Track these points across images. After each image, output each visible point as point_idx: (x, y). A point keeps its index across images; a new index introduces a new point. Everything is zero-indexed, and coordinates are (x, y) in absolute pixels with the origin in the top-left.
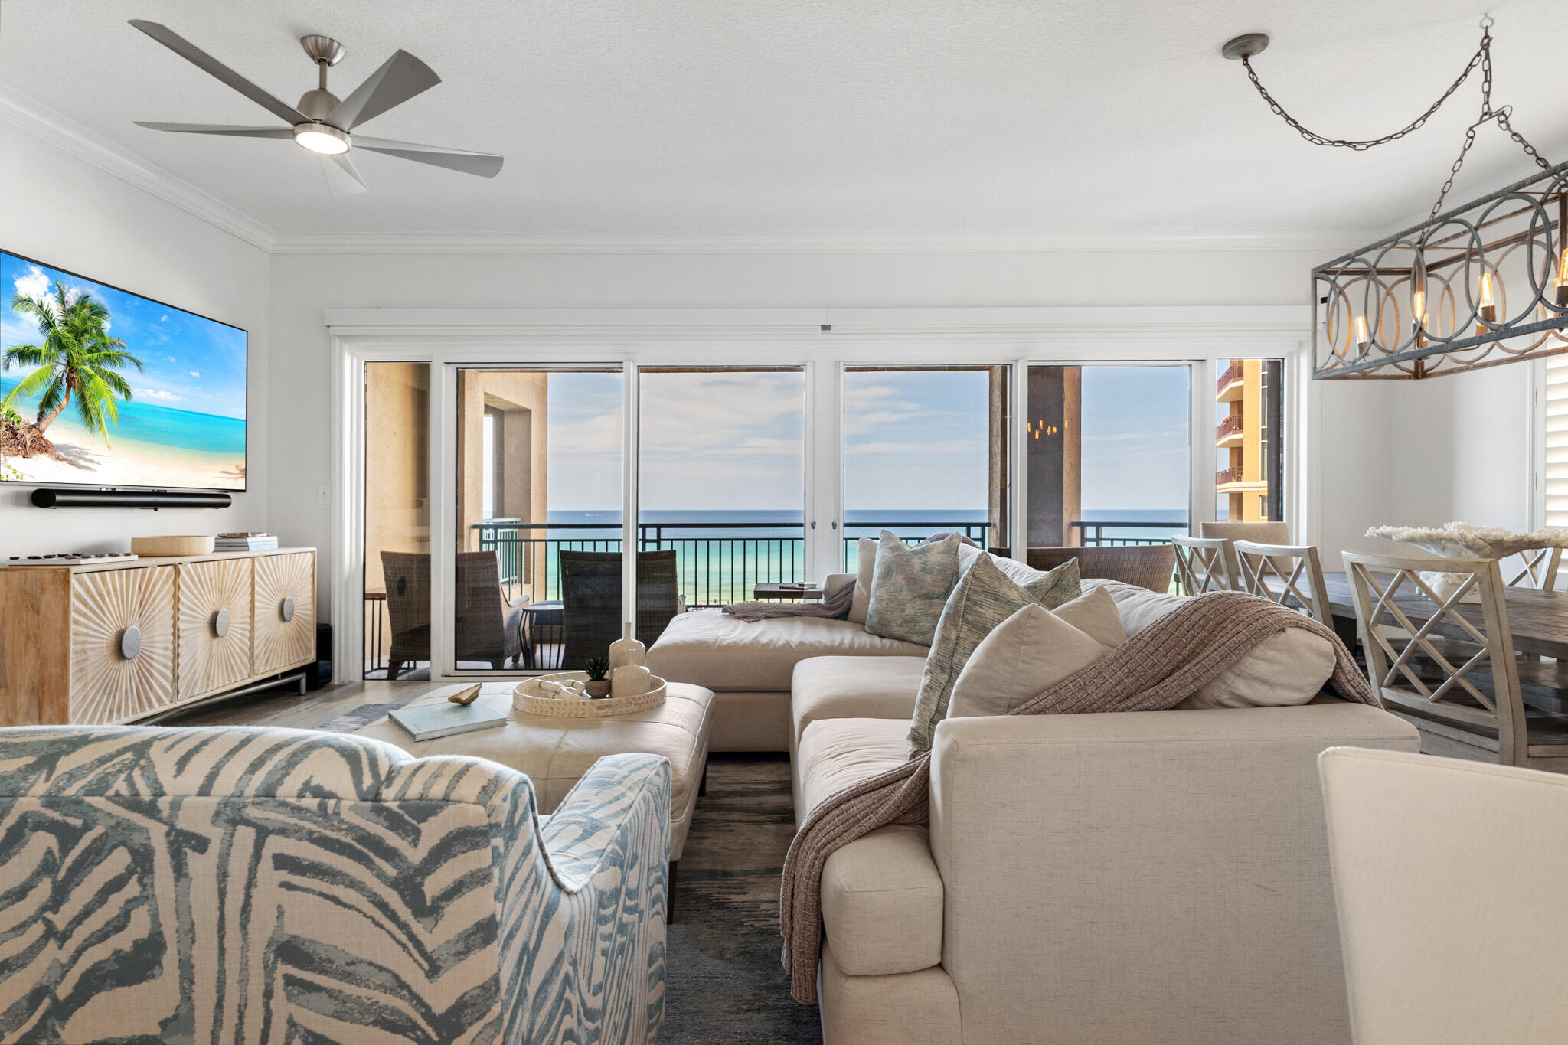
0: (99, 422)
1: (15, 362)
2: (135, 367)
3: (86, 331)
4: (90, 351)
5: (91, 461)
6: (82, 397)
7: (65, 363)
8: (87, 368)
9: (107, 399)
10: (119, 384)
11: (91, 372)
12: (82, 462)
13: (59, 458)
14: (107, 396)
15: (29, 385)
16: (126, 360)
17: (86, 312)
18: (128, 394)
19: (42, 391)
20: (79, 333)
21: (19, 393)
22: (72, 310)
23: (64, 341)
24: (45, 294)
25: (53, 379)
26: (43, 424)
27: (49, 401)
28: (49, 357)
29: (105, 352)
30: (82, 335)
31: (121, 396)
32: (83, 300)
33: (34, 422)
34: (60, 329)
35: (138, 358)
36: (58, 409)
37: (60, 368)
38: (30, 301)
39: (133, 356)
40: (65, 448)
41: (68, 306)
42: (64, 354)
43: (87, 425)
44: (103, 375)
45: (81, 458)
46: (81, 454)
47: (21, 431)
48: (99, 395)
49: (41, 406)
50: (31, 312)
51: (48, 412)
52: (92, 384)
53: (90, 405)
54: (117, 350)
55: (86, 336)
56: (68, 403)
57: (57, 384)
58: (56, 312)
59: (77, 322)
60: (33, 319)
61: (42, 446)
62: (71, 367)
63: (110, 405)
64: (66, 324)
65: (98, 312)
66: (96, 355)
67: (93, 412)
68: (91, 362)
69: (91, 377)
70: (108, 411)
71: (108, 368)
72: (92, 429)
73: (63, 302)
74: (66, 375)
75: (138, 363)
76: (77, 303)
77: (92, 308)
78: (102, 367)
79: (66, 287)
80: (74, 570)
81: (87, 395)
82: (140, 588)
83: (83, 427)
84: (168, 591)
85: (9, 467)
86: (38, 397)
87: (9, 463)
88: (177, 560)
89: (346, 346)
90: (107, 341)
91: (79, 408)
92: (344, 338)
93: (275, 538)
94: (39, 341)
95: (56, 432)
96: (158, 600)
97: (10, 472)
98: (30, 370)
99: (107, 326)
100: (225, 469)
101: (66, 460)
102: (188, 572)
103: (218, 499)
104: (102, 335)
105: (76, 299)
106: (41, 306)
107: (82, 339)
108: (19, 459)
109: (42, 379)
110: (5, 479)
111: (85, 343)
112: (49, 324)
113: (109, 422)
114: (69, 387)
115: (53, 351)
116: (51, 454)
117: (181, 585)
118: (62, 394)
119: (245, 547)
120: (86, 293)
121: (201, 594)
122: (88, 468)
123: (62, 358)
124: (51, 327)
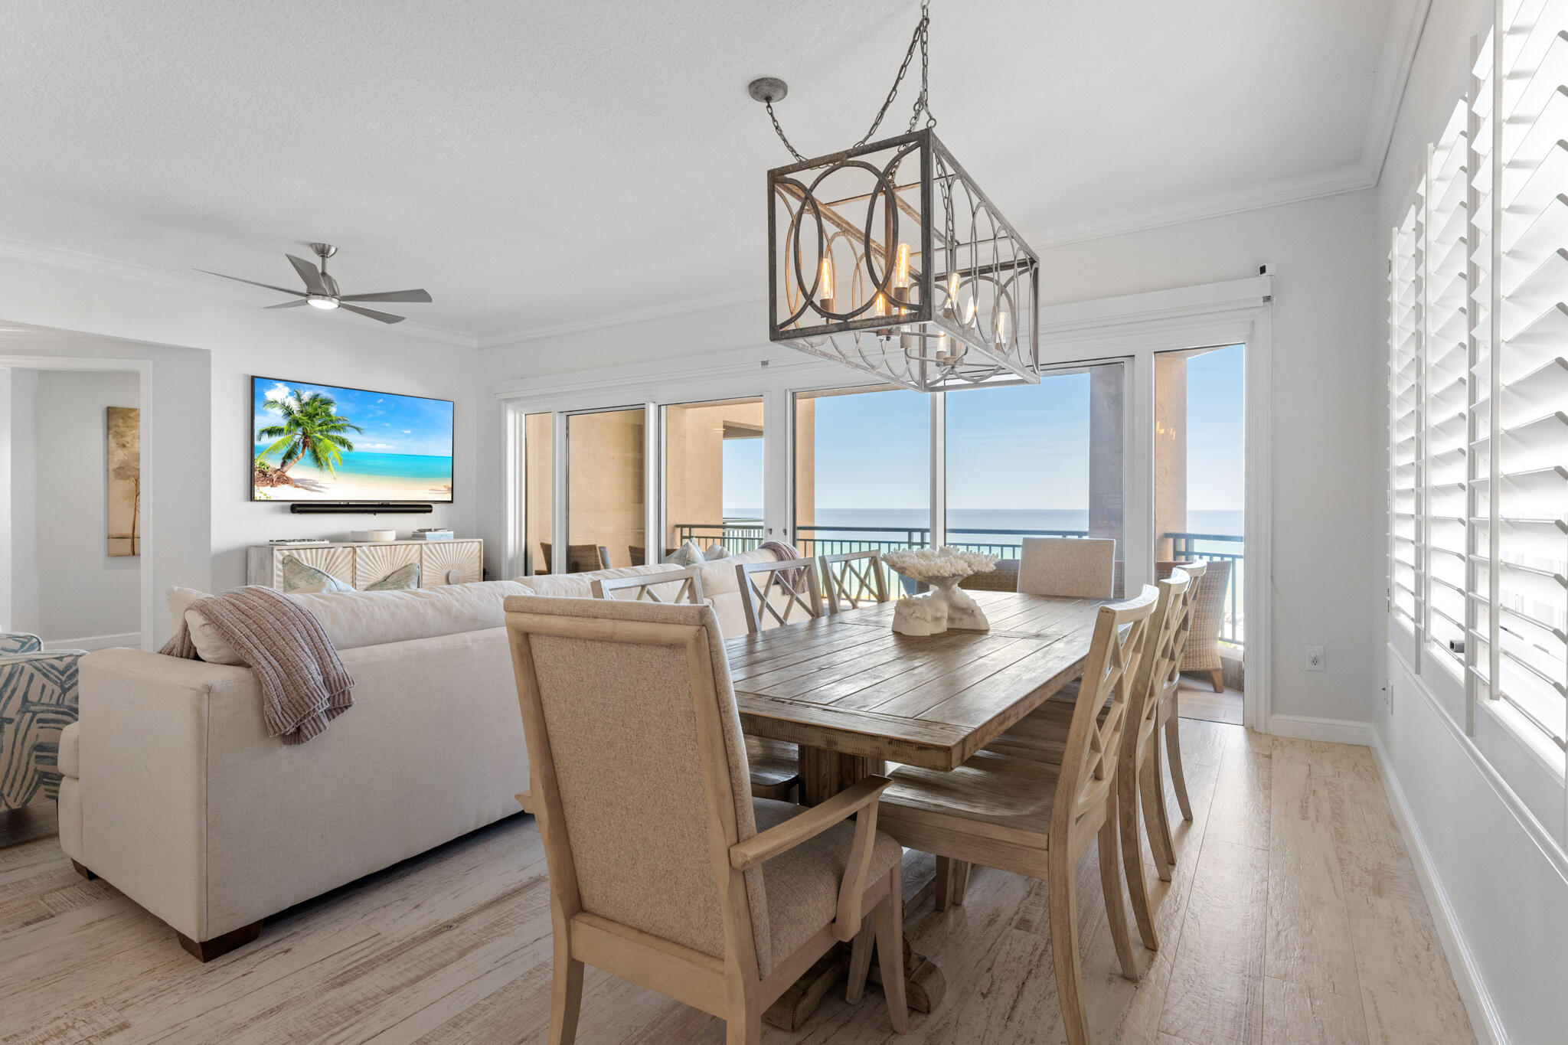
0: (327, 464)
1: (265, 437)
2: (357, 432)
3: (317, 414)
4: (320, 425)
5: (320, 487)
6: (314, 451)
7: (301, 433)
8: (318, 435)
9: (334, 451)
10: (343, 442)
11: (322, 437)
12: (313, 488)
13: (297, 486)
14: (334, 450)
15: (276, 448)
16: (348, 428)
17: (317, 404)
18: (350, 447)
19: (284, 450)
20: (311, 417)
21: (268, 452)
22: (307, 404)
23: (300, 421)
24: (287, 397)
25: (292, 443)
26: (285, 468)
27: (289, 456)
28: (290, 432)
29: (332, 425)
30: (314, 416)
31: (346, 449)
32: (315, 398)
33: (279, 467)
34: (297, 415)
35: (359, 426)
36: (296, 459)
37: (298, 437)
38: (276, 402)
39: (354, 425)
40: (302, 481)
41: (303, 402)
42: (301, 429)
43: (319, 466)
44: (331, 438)
45: (312, 486)
46: (314, 483)
47: (270, 473)
48: (327, 449)
49: (284, 458)
50: (277, 408)
51: (288, 461)
52: (321, 444)
53: (320, 456)
54: (341, 423)
55: (317, 417)
56: (304, 456)
57: (296, 445)
58: (294, 405)
59: (310, 410)
60: (278, 412)
61: (286, 481)
62: (305, 435)
63: (337, 456)
64: (302, 412)
65: (327, 402)
66: (324, 427)
67: (323, 459)
68: (321, 432)
69: (320, 440)
70: (334, 458)
71: (334, 434)
72: (321, 469)
73: (299, 399)
74: (302, 440)
75: (358, 429)
76: (311, 399)
77: (321, 401)
78: (330, 434)
79: (302, 391)
80: (276, 548)
81: (318, 450)
82: (326, 560)
83: (315, 468)
84: (349, 561)
85: (261, 492)
86: (282, 454)
87: (261, 490)
88: (355, 544)
89: (509, 405)
90: (334, 419)
91: (312, 458)
92: (507, 400)
93: (452, 533)
94: (283, 423)
95: (292, 472)
96: (339, 567)
97: (262, 495)
98: (276, 439)
99: (333, 410)
100: (434, 487)
101: (302, 487)
102: (363, 552)
103: (423, 508)
104: (330, 416)
105: (310, 397)
106: (284, 404)
107: (314, 419)
108: (269, 487)
109: (284, 444)
110: (258, 499)
111: (316, 422)
112: (289, 413)
113: (335, 464)
114: (304, 447)
115: (292, 428)
116: (291, 484)
117: (357, 559)
118: (299, 451)
119: (424, 537)
120: (317, 393)
121: (374, 565)
122: (319, 491)
123: (299, 431)
124: (290, 414)
